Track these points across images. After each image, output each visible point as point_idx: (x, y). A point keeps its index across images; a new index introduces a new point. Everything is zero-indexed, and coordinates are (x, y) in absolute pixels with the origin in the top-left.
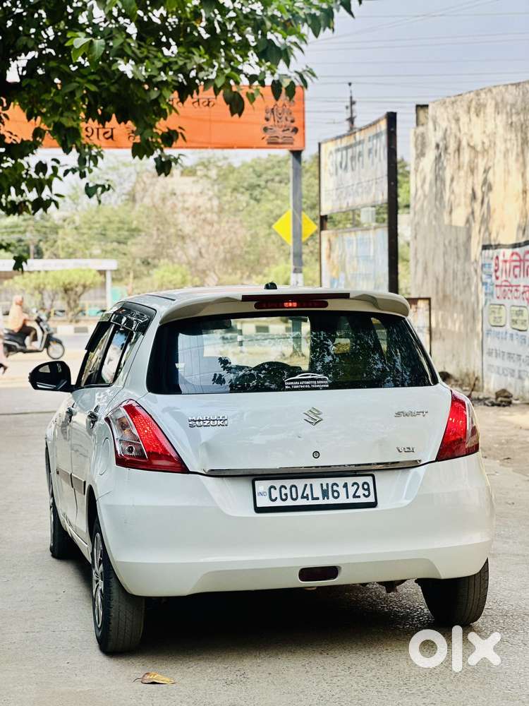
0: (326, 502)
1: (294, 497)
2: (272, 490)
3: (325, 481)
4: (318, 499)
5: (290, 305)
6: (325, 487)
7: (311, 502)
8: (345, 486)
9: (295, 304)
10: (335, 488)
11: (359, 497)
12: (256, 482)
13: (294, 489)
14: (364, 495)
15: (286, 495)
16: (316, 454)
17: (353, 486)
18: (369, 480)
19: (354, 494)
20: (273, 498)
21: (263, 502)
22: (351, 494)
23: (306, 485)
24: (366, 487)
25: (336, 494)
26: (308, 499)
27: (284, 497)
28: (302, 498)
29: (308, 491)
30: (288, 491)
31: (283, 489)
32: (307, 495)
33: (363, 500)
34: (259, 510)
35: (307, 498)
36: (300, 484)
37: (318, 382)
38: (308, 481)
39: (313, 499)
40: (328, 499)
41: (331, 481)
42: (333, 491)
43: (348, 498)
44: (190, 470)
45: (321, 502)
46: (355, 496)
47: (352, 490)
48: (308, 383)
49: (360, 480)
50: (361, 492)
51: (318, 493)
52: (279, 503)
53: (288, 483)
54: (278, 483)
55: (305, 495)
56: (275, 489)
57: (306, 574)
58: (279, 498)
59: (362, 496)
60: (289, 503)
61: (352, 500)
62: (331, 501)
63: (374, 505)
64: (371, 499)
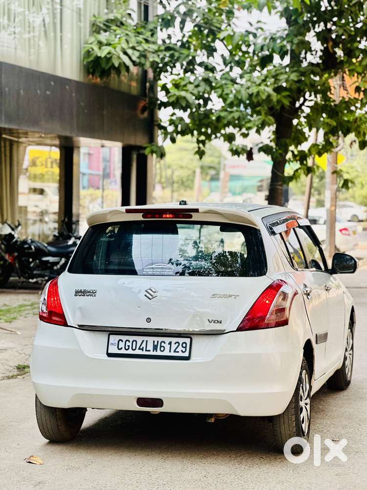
0: (155, 353)
1: (134, 348)
2: (120, 342)
3: (156, 339)
4: (150, 351)
5: (168, 216)
6: (156, 343)
7: (144, 353)
8: (170, 343)
9: (171, 216)
10: (163, 344)
11: (178, 352)
12: (111, 336)
13: (134, 343)
14: (182, 351)
15: (129, 346)
16: (149, 320)
17: (175, 344)
18: (188, 341)
19: (175, 350)
20: (120, 348)
21: (113, 350)
22: (173, 350)
23: (143, 341)
24: (184, 345)
25: (162, 349)
26: (143, 351)
27: (127, 348)
28: (139, 349)
29: (144, 345)
30: (130, 344)
31: (127, 342)
32: (143, 348)
33: (180, 354)
34: (110, 355)
35: (142, 349)
36: (139, 339)
37: (166, 270)
38: (145, 338)
39: (146, 351)
40: (156, 351)
41: (160, 339)
42: (161, 346)
43: (170, 352)
44: (69, 325)
45: (152, 353)
46: (175, 351)
47: (174, 346)
48: (159, 270)
49: (181, 340)
50: (180, 348)
51: (150, 347)
52: (123, 351)
53: (131, 338)
54: (124, 338)
55: (141, 348)
56: (122, 341)
57: (141, 401)
58: (123, 348)
59: (180, 352)
60: (130, 352)
61: (173, 354)
62: (159, 353)
63: (188, 358)
64: (186, 354)
